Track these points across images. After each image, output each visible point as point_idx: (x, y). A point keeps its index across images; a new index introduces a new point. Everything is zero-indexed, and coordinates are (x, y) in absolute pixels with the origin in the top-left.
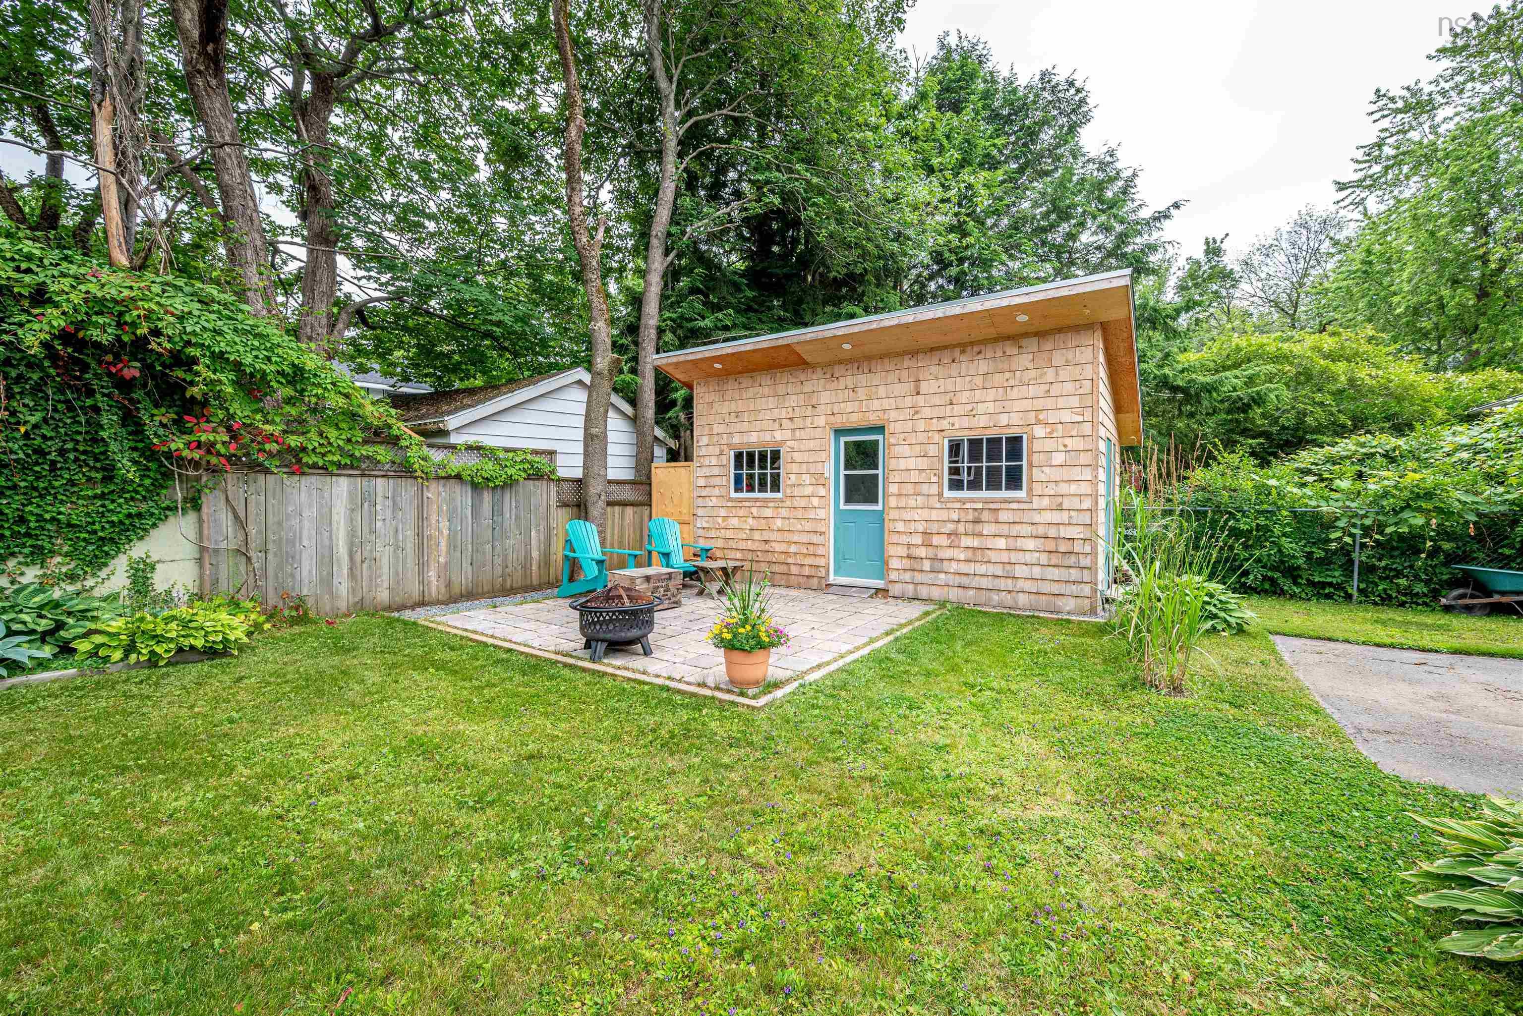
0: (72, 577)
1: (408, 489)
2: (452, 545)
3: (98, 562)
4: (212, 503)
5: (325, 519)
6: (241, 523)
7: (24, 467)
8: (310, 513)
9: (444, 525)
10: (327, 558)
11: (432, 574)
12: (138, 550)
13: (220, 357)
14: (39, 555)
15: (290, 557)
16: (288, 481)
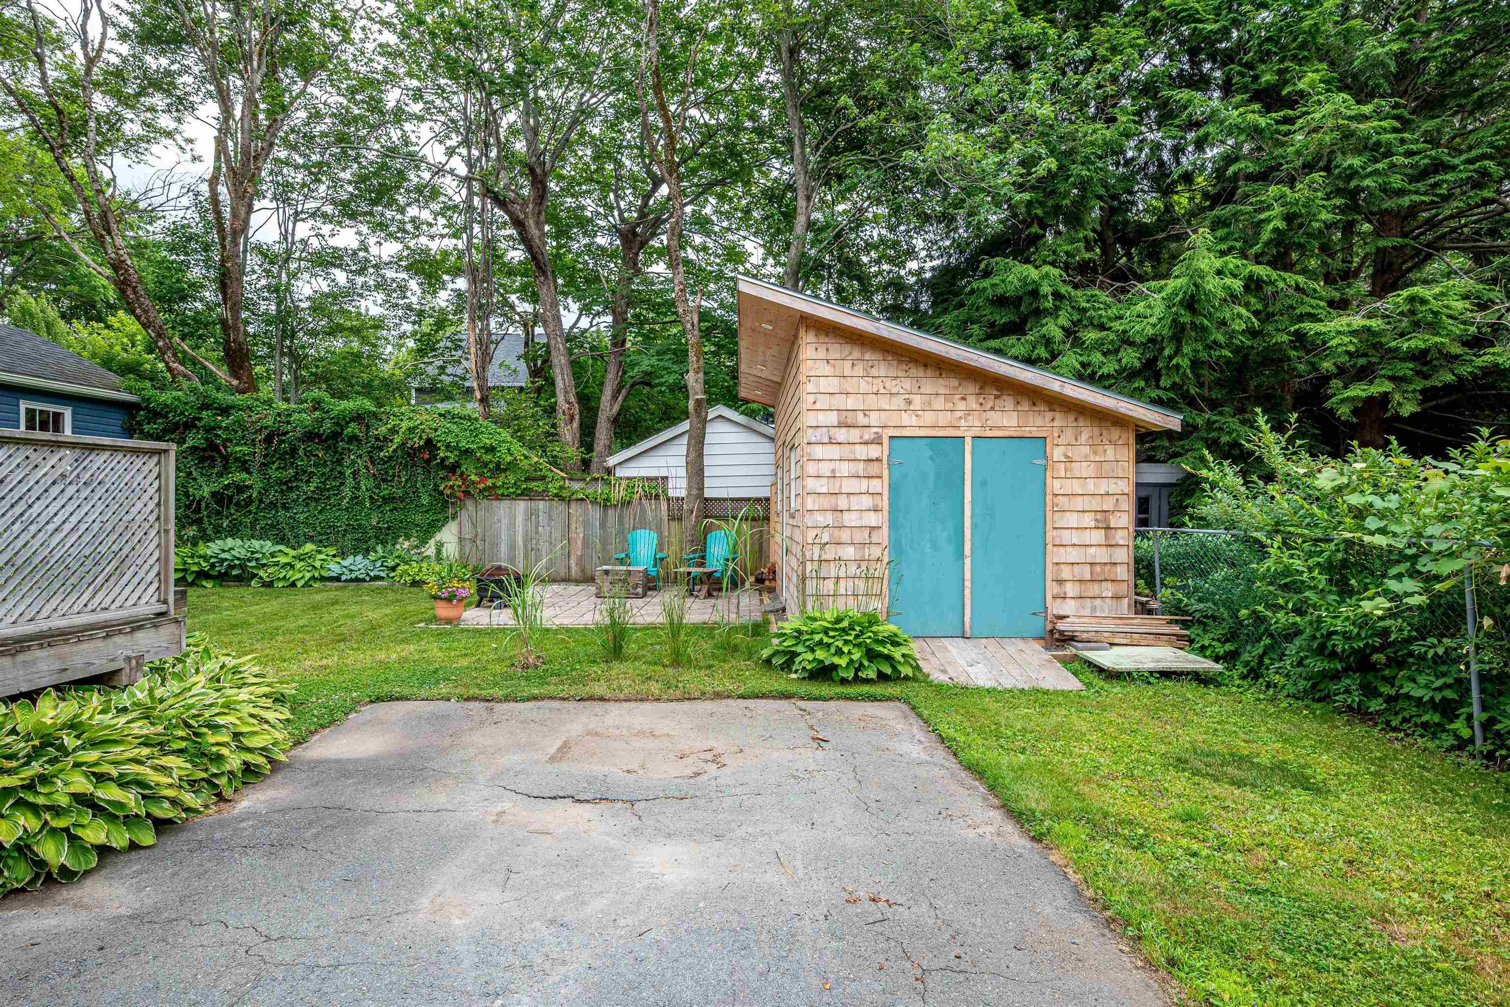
0: (417, 547)
1: (559, 508)
2: (586, 543)
3: (424, 542)
4: (464, 515)
5: (512, 525)
6: (475, 526)
7: (402, 499)
8: (505, 521)
9: (580, 530)
10: (512, 547)
11: (573, 562)
12: (438, 537)
13: (448, 446)
14: (408, 537)
15: (495, 545)
16: (495, 503)
